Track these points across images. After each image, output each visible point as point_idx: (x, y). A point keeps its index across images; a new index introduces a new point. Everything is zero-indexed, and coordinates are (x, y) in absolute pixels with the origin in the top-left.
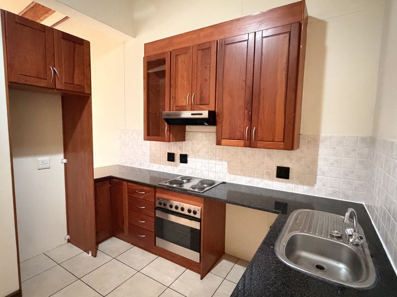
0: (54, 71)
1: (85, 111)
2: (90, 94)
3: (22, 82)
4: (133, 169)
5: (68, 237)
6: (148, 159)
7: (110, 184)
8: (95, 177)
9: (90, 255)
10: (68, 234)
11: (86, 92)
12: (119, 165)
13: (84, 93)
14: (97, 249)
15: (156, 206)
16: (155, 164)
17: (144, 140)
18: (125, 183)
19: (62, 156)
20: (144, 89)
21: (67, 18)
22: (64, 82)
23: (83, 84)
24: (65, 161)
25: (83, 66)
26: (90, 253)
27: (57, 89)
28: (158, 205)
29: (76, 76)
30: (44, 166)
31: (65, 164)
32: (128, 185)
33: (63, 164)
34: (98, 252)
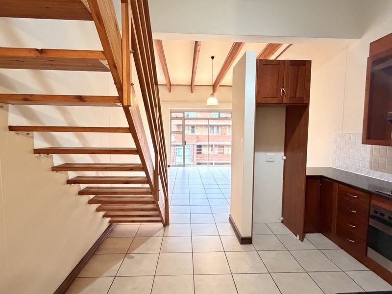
0: (283, 90)
1: (303, 118)
2: (308, 104)
3: (264, 102)
4: (348, 174)
5: (282, 218)
6: (368, 165)
7: (321, 183)
8: (307, 174)
9: (298, 238)
10: (282, 216)
11: (305, 102)
12: (333, 168)
13: (304, 103)
14: (304, 237)
15: (371, 214)
16: (376, 172)
17: (363, 143)
18: (336, 184)
19: (282, 154)
20: (366, 90)
21: (290, 45)
22: (289, 96)
23: (303, 97)
24: (285, 158)
25: (304, 81)
26: (298, 236)
27: (284, 103)
28: (372, 213)
29: (298, 91)
30: (271, 160)
31: (285, 160)
32: (339, 187)
33: (283, 161)
34: (305, 238)
